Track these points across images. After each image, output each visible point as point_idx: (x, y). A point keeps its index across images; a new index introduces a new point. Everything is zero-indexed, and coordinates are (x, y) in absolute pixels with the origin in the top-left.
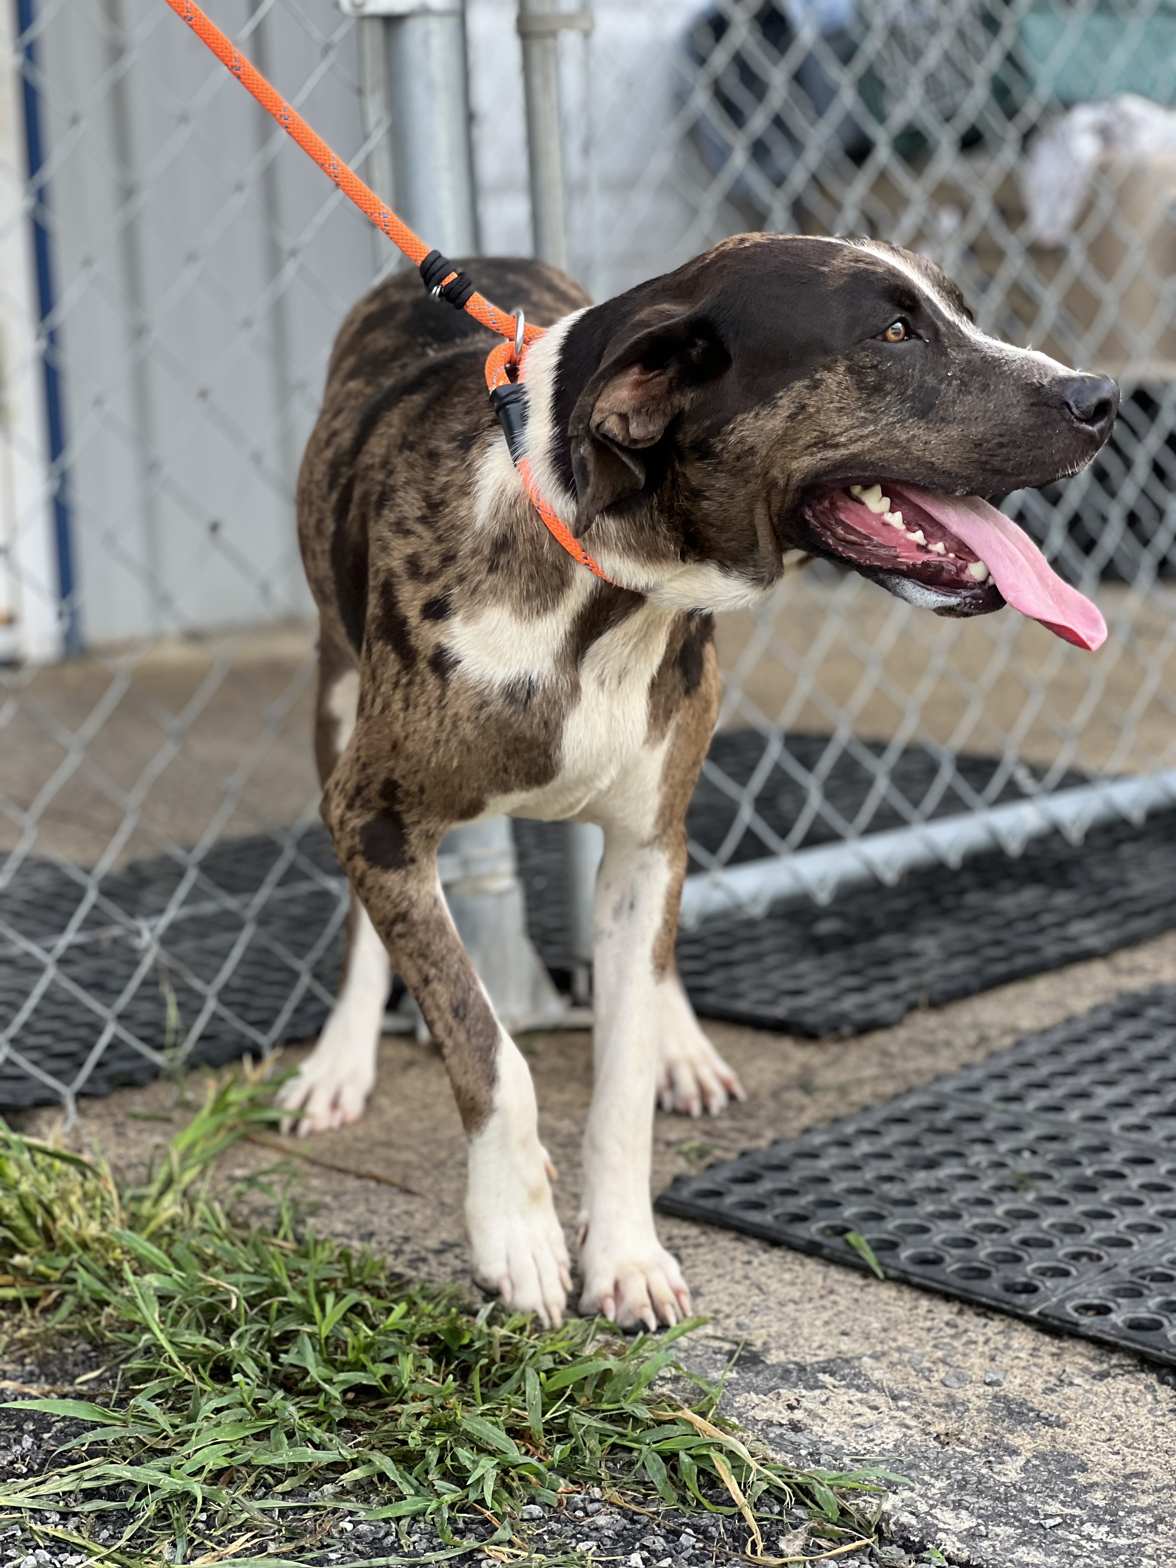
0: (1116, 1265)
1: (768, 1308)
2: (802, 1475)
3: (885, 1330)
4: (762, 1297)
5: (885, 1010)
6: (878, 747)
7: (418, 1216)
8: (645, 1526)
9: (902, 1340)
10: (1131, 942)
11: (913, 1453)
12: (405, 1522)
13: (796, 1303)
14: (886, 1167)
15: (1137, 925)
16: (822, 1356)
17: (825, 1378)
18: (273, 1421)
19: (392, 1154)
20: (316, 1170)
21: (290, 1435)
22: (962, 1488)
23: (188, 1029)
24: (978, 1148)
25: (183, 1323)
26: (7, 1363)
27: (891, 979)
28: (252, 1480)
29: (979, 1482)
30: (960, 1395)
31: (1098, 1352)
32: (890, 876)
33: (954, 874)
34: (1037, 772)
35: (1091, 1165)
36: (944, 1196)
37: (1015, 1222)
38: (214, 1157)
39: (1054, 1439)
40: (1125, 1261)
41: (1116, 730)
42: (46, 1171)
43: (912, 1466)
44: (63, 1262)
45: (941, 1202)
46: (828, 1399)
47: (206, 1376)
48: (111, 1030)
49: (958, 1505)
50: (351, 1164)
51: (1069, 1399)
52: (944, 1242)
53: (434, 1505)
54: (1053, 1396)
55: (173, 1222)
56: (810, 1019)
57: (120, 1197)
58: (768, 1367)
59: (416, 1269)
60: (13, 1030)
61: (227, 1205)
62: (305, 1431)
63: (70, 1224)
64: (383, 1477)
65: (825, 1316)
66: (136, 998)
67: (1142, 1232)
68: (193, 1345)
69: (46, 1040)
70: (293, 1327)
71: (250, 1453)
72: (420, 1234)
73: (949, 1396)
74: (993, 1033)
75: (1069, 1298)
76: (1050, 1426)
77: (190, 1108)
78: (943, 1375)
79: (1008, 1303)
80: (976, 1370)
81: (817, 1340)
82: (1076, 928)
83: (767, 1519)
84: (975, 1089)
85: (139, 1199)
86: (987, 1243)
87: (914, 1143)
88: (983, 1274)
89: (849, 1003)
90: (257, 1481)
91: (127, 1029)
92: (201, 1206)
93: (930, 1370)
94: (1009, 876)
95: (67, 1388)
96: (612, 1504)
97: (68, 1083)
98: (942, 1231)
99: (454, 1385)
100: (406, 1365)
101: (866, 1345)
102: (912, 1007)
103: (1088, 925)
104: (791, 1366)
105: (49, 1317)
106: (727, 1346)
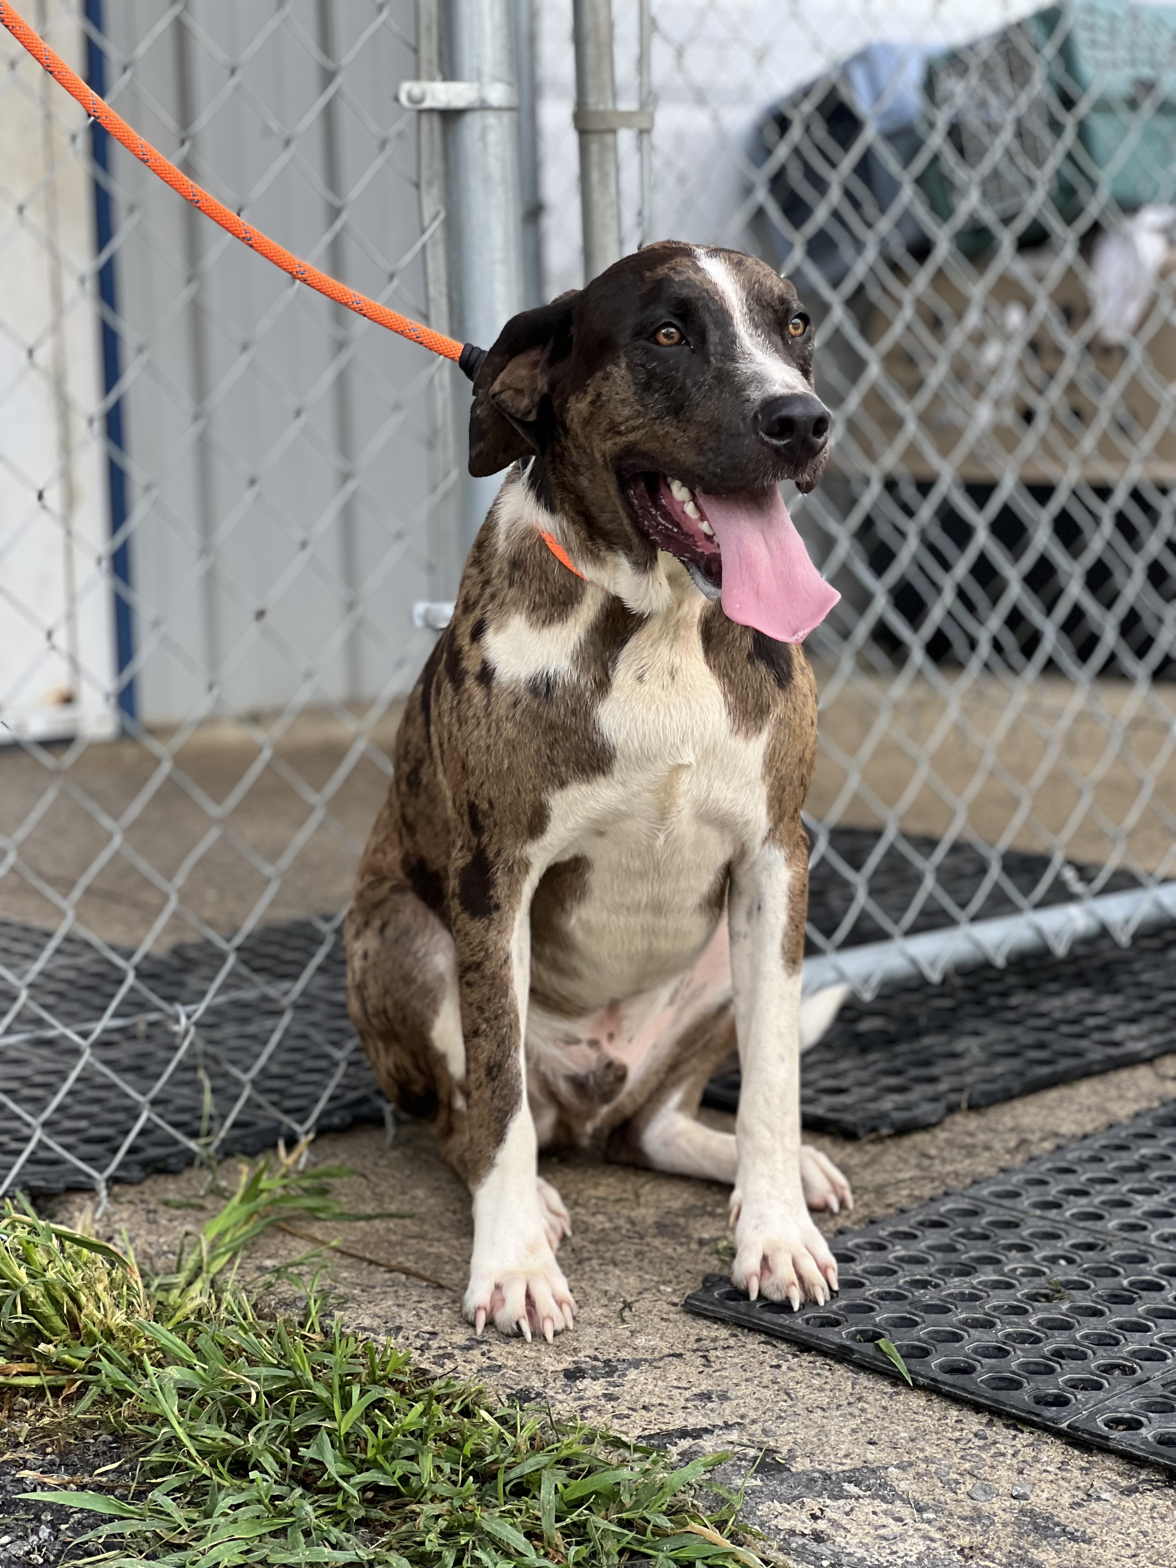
0: (1148, 1379)
1: (796, 1414)
3: (912, 1440)
4: (790, 1403)
5: (925, 1111)
6: (928, 844)
7: (446, 1311)
9: (929, 1451)
13: (823, 1410)
14: (920, 1273)
16: (848, 1464)
17: (851, 1488)
18: (291, 1520)
19: (425, 1246)
20: (347, 1261)
21: (307, 1534)
23: (224, 1117)
24: (1014, 1254)
25: (204, 1417)
26: (28, 1451)
27: (931, 1080)
30: (986, 1508)
31: (1127, 1467)
32: (935, 975)
33: (1001, 974)
34: (1085, 873)
35: (1127, 1275)
36: (978, 1303)
37: (1049, 1332)
38: (245, 1246)
39: (1079, 1555)
40: (1158, 1374)
41: (1169, 832)
42: (74, 1259)
44: (86, 1352)
45: (974, 1309)
46: (852, 1510)
47: (224, 1470)
48: (145, 1116)
50: (381, 1256)
51: (1096, 1513)
52: (976, 1351)
54: (1080, 1511)
55: (199, 1313)
56: (848, 1118)
57: (147, 1286)
58: (793, 1474)
59: (442, 1365)
60: (47, 1113)
61: (255, 1296)
62: (322, 1530)
63: (95, 1312)
65: (853, 1423)
66: (172, 1081)
68: (213, 1439)
69: (82, 1124)
70: (314, 1422)
71: (266, 1551)
72: (447, 1330)
73: (975, 1509)
74: (1034, 1137)
75: (1100, 1412)
76: (1076, 1541)
77: (222, 1195)
78: (969, 1487)
79: (1038, 1415)
80: (1003, 1483)
82: (1121, 1032)
84: (1014, 1195)
85: (166, 1288)
86: (1019, 1353)
87: (951, 1249)
89: (888, 1103)
91: (160, 1115)
92: (227, 1296)
93: (957, 1482)
94: (1055, 979)
95: (87, 1479)
97: (101, 1170)
98: (975, 1339)
99: (474, 1487)
100: (427, 1465)
101: (893, 1455)
102: (952, 1109)
103: (1135, 1030)
104: (816, 1475)
106: (752, 1452)
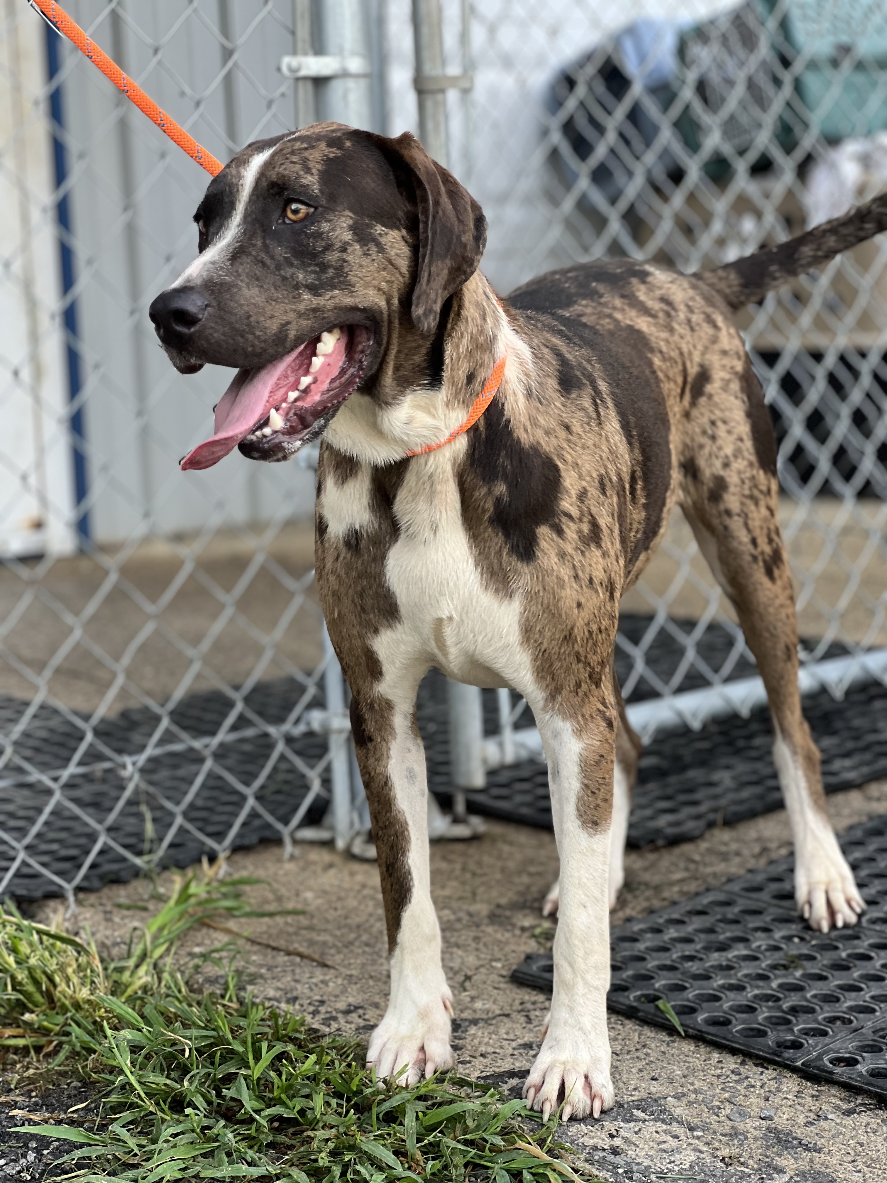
0: (862, 1027)
3: (685, 1077)
5: (690, 826)
7: (331, 984)
9: (698, 1084)
10: (880, 776)
11: (704, 1172)
13: (617, 1054)
14: (689, 950)
16: (637, 1096)
17: (639, 1114)
18: (217, 1144)
19: (314, 936)
20: (256, 948)
21: (229, 1154)
23: (161, 840)
24: (759, 934)
25: (150, 1067)
26: (18, 1095)
27: (694, 803)
30: (741, 1127)
31: (847, 1094)
32: (696, 725)
33: (746, 723)
34: (808, 644)
35: (845, 950)
36: (732, 972)
37: (787, 993)
38: (178, 937)
39: (811, 1161)
40: (869, 1024)
41: (871, 613)
42: (51, 949)
44: (60, 1019)
45: (729, 977)
46: (640, 1130)
47: (166, 1108)
48: (102, 840)
50: (282, 944)
51: (824, 1130)
54: (812, 1128)
55: (145, 989)
56: (633, 833)
57: (105, 969)
59: (329, 1026)
60: (29, 839)
61: (187, 975)
62: (240, 1152)
63: (67, 989)
65: (640, 1065)
66: (122, 814)
67: (882, 1001)
68: (157, 1084)
69: (55, 847)
70: (233, 1070)
71: (199, 1168)
72: (333, 999)
73: (733, 1128)
74: (773, 845)
75: (826, 1052)
76: (809, 1151)
77: (161, 899)
78: (728, 1111)
79: (779, 1056)
80: (754, 1108)
81: (633, 1083)
82: (837, 765)
84: (758, 889)
85: (120, 970)
87: (711, 931)
88: (762, 1033)
89: (663, 821)
91: (114, 839)
92: (166, 976)
93: (719, 1108)
95: (62, 1116)
97: (69, 881)
98: (730, 1000)
99: (355, 1117)
100: (318, 1101)
101: (670, 1088)
102: (711, 825)
103: (847, 763)
105: (50, 1060)
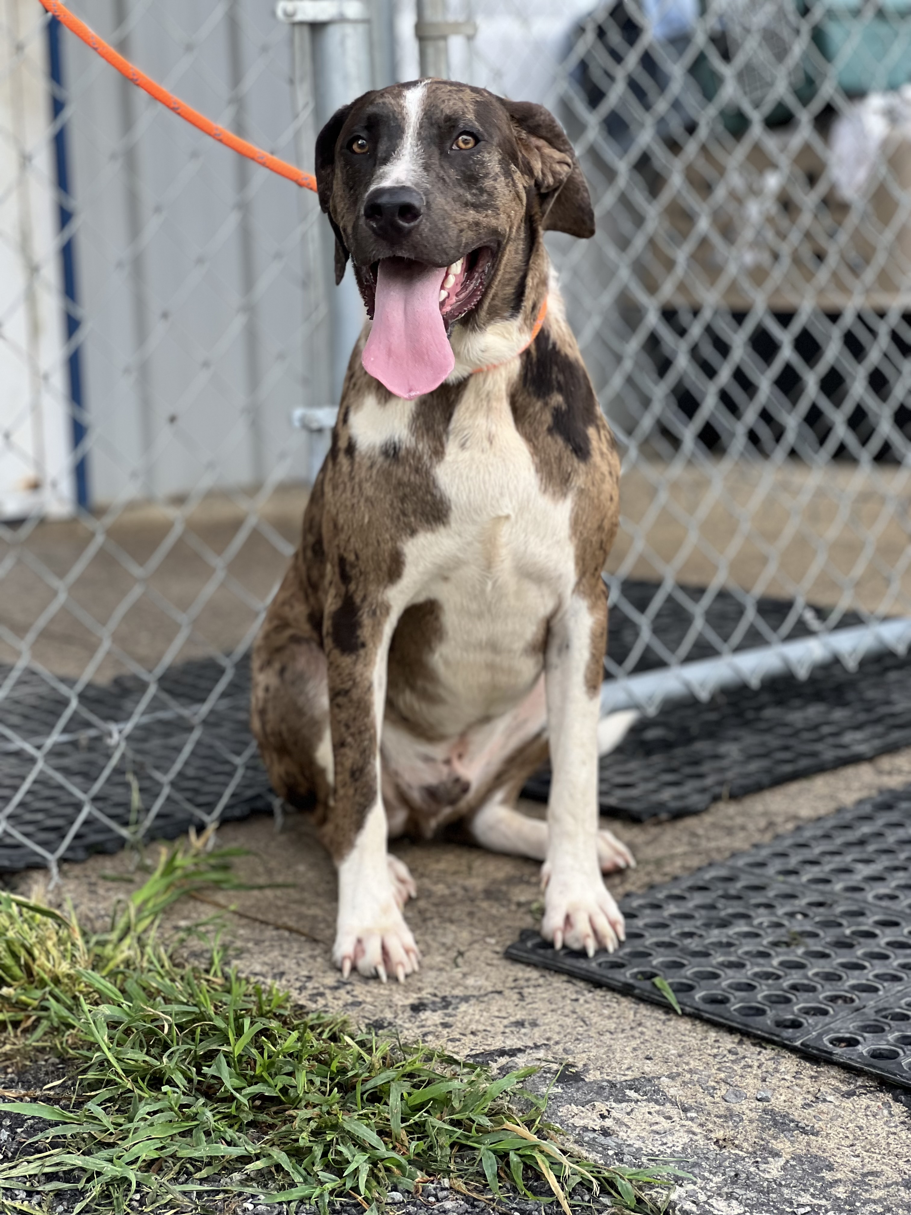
0: (864, 1007)
1: (590, 1037)
2: (608, 1171)
3: (680, 1056)
4: (585, 1028)
5: (695, 800)
6: (697, 592)
7: (320, 960)
8: (483, 1210)
9: (693, 1064)
10: (892, 749)
11: (697, 1154)
12: (294, 1205)
13: (611, 1033)
14: (688, 926)
15: (896, 735)
16: (630, 1076)
17: (632, 1094)
18: (195, 1123)
19: (304, 910)
20: (244, 921)
21: (208, 1134)
22: (733, 1183)
23: (148, 810)
24: (762, 911)
25: (128, 1044)
27: (700, 776)
28: (176, 1168)
29: (748, 1178)
30: (736, 1108)
31: (847, 1075)
32: (704, 695)
33: (756, 693)
34: (821, 613)
35: (849, 926)
36: (732, 949)
37: (788, 971)
38: (162, 910)
39: (808, 1145)
40: (872, 1003)
41: (887, 582)
42: (31, 921)
43: (695, 1165)
44: (38, 993)
45: (729, 954)
46: (632, 1110)
47: (144, 1085)
48: (87, 810)
49: (730, 1196)
50: (271, 917)
51: (822, 1112)
52: (730, 986)
53: (318, 1191)
54: (810, 1111)
55: (128, 963)
56: (635, 807)
57: (87, 942)
58: (586, 1084)
59: (316, 1002)
60: (10, 809)
61: (171, 949)
62: (220, 1131)
63: (46, 963)
64: (279, 1167)
65: (634, 1043)
66: (108, 782)
67: (886, 980)
68: (136, 1061)
69: (39, 816)
70: (214, 1047)
71: (176, 1148)
72: (320, 974)
73: (728, 1109)
74: (779, 820)
75: (827, 1032)
76: (806, 1134)
77: (147, 870)
78: (724, 1092)
79: (778, 1036)
80: (750, 1089)
81: (627, 1063)
82: (848, 737)
83: (579, 1206)
84: (762, 865)
85: (102, 944)
86: (764, 987)
87: (712, 907)
88: (760, 1012)
89: (666, 795)
90: (181, 1169)
91: (101, 810)
92: (149, 950)
93: (714, 1088)
94: (799, 696)
95: (38, 1093)
96: (458, 1192)
97: (52, 851)
98: (729, 977)
99: (338, 1096)
100: (301, 1080)
101: (665, 1067)
102: (716, 798)
103: (859, 735)
104: (605, 1084)
105: (28, 1036)
106: (555, 1067)
